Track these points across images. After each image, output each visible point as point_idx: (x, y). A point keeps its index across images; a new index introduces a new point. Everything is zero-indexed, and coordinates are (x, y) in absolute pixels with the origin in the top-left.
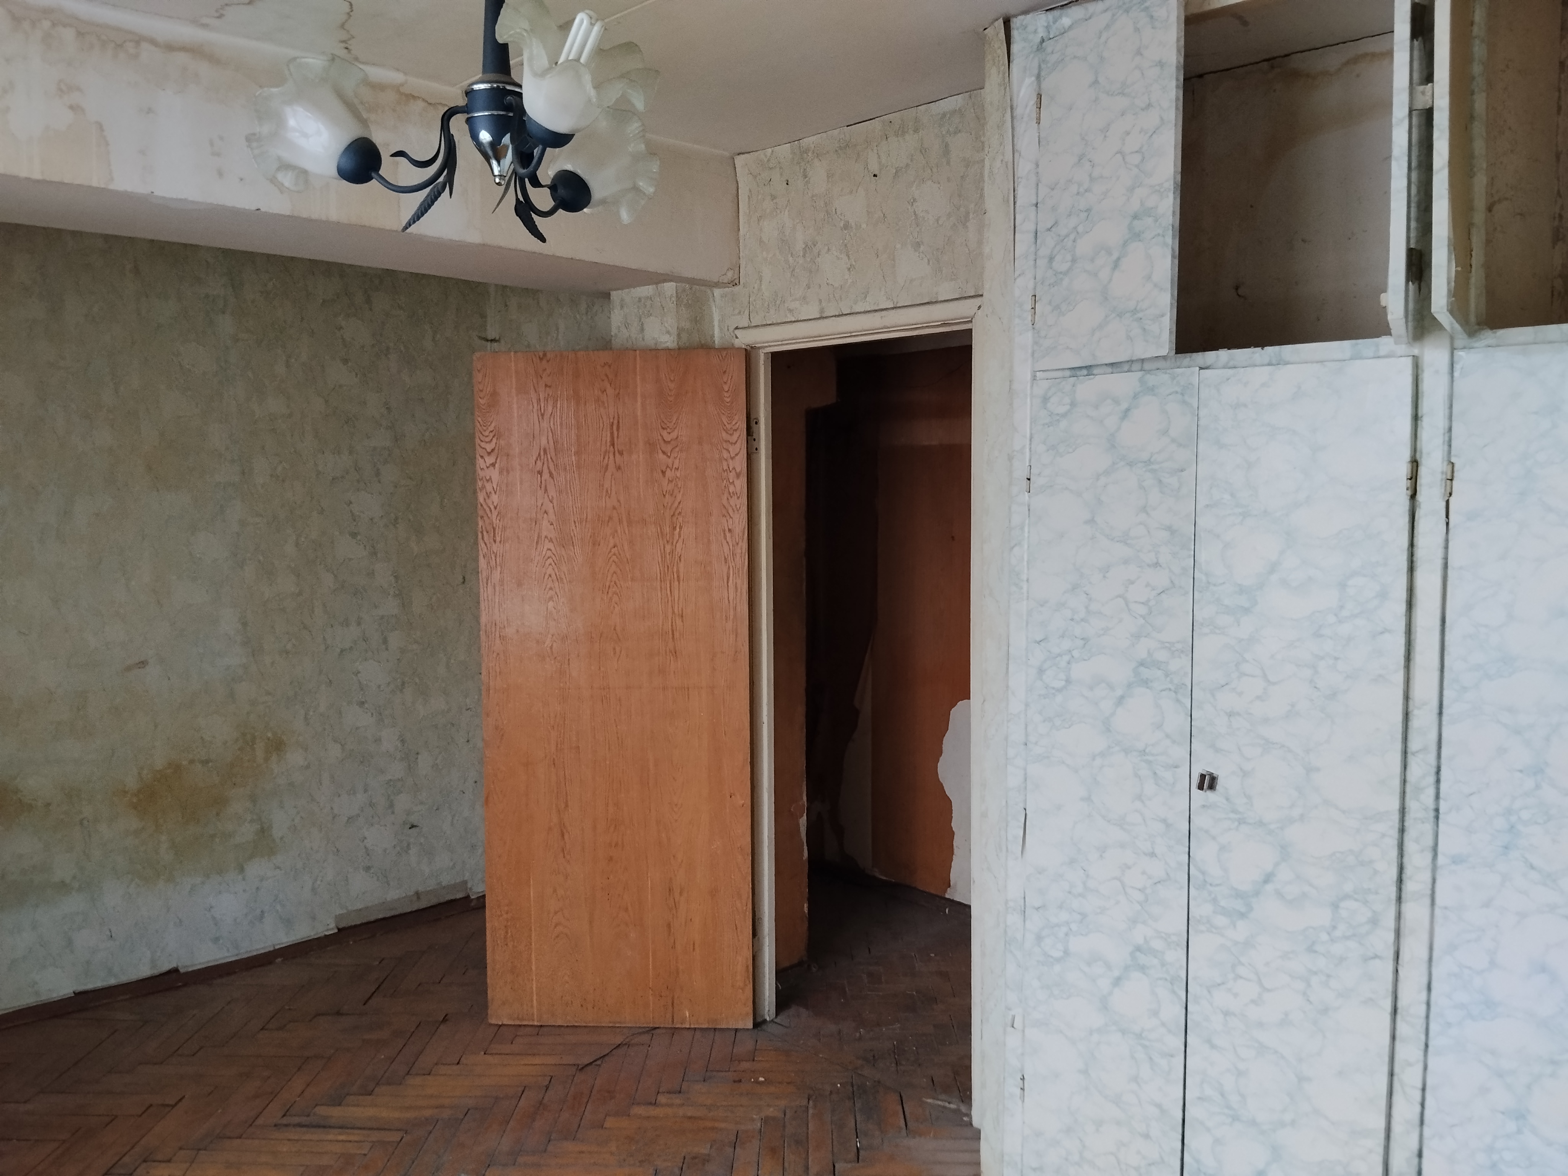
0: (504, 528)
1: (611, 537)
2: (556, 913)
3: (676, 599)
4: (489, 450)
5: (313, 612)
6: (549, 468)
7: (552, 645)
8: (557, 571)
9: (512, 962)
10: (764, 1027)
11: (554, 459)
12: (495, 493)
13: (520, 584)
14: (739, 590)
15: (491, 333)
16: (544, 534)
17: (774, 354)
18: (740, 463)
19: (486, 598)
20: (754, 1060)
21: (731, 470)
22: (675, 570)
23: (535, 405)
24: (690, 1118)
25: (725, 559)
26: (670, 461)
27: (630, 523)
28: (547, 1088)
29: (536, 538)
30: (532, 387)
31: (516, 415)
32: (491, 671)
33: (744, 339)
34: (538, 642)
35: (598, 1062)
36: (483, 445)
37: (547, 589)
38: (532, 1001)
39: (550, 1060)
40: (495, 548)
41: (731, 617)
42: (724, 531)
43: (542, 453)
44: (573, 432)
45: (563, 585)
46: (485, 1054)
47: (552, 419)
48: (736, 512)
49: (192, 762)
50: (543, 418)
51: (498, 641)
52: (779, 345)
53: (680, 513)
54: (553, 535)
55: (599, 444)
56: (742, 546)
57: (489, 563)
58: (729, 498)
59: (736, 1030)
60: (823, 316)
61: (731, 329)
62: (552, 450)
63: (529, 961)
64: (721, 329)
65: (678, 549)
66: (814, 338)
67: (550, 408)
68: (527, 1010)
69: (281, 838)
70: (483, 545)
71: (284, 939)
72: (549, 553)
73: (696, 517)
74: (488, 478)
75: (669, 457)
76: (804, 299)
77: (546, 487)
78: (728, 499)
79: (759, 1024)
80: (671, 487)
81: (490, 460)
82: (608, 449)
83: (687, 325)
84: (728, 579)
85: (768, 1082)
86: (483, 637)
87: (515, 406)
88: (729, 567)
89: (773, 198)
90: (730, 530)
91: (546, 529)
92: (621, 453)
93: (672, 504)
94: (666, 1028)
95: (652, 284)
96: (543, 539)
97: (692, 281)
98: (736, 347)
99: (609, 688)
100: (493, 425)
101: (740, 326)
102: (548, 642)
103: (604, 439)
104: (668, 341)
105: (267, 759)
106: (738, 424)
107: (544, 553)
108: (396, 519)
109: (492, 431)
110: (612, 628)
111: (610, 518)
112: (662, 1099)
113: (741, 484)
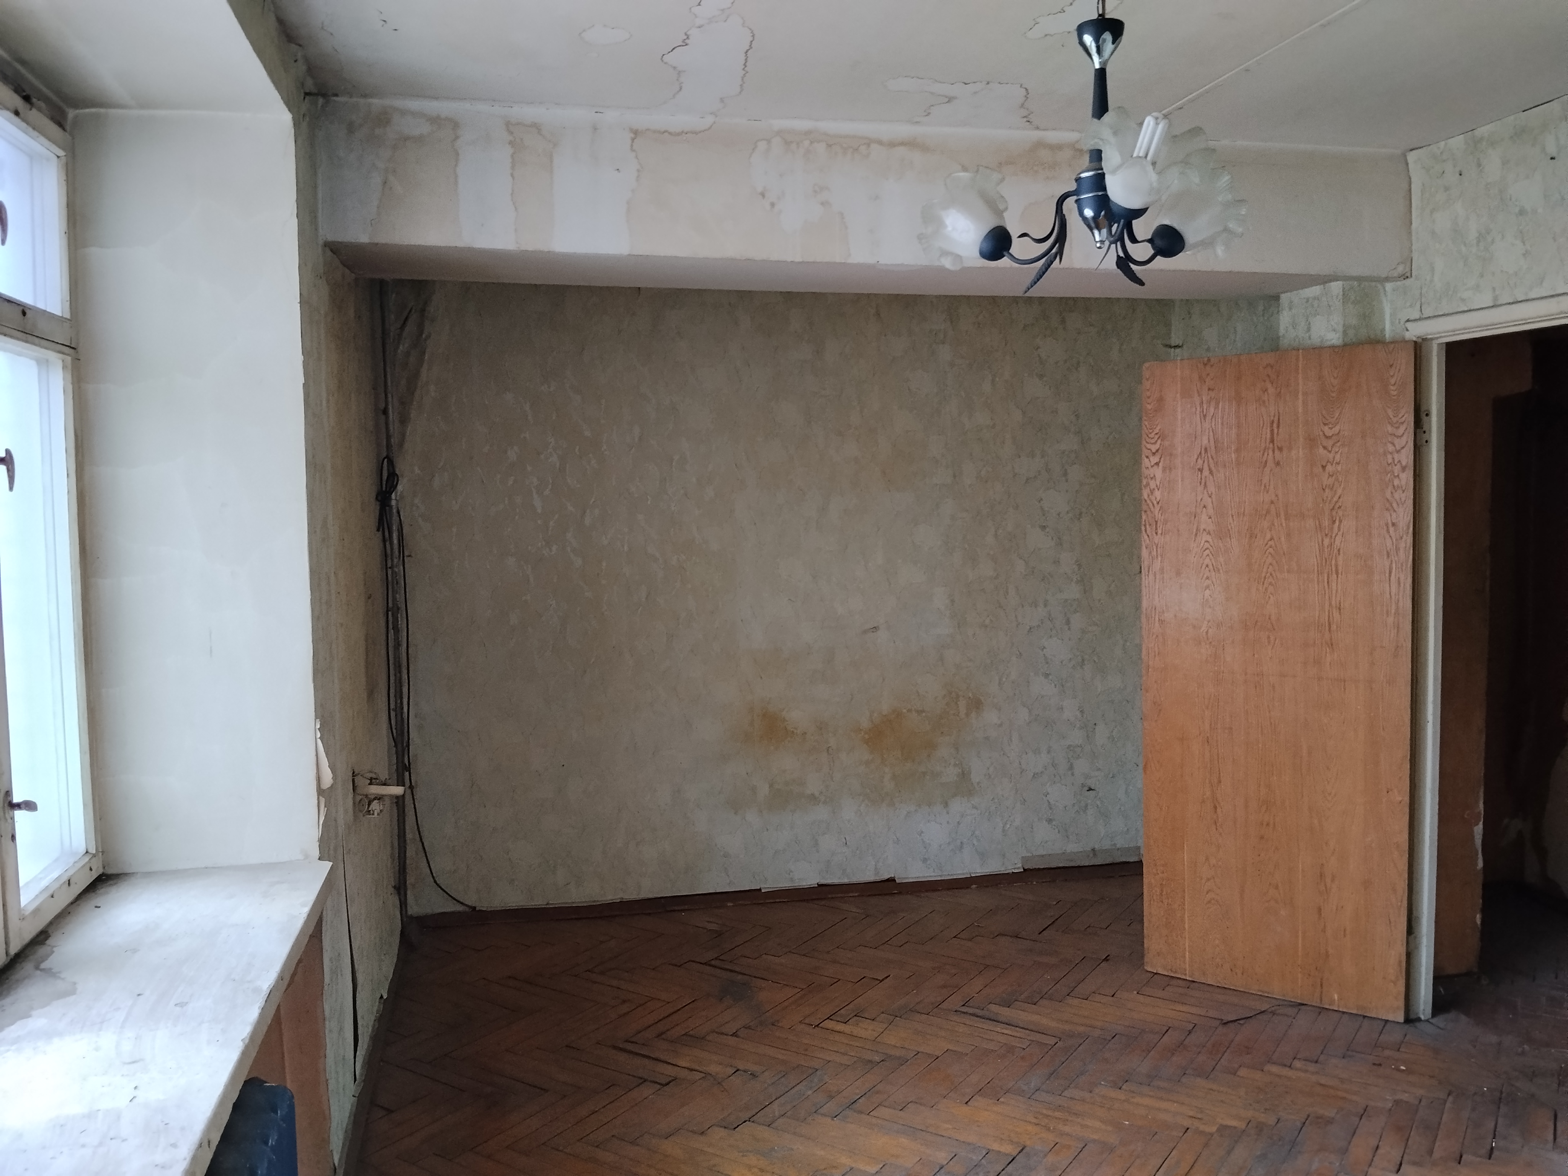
0: (1166, 522)
1: (1268, 531)
2: (1208, 880)
3: (1334, 592)
4: (1154, 451)
5: (1007, 593)
6: (1209, 466)
7: (1208, 631)
8: (1213, 562)
9: (1167, 918)
10: (1418, 1024)
11: (1214, 457)
12: (1158, 490)
13: (1178, 573)
14: (1402, 585)
15: (1175, 341)
16: (1202, 527)
17: (1448, 345)
18: (1407, 457)
19: (1147, 585)
20: (1398, 1050)
21: (1396, 463)
22: (1333, 562)
23: (1198, 408)
24: (1321, 1085)
25: (1388, 552)
26: (1331, 456)
27: (1287, 518)
28: (1190, 1032)
29: (1195, 531)
30: (1196, 391)
31: (1179, 418)
32: (1150, 651)
33: (1415, 331)
34: (1194, 627)
35: (1241, 1022)
36: (1149, 446)
37: (1204, 578)
38: (1185, 957)
39: (1194, 1010)
40: (1156, 539)
41: (1393, 611)
42: (1387, 525)
43: (1203, 452)
44: (1234, 431)
45: (1219, 575)
46: (1138, 993)
47: (1213, 419)
48: (1401, 506)
49: (909, 711)
50: (1205, 419)
51: (1157, 624)
52: (1451, 335)
53: (1340, 507)
54: (1211, 527)
55: (1258, 441)
56: (1406, 540)
57: (1150, 553)
58: (1394, 491)
59: (1387, 1021)
60: (1497, 304)
61: (1402, 323)
62: (1213, 448)
63: (1183, 921)
64: (1392, 323)
65: (1338, 542)
66: (1487, 327)
67: (1212, 410)
68: (1180, 965)
69: (978, 783)
70: (1146, 537)
71: (979, 869)
72: (1207, 545)
73: (1356, 510)
74: (1152, 476)
75: (1330, 452)
76: (1477, 288)
77: (1205, 483)
78: (1392, 493)
79: (1410, 1020)
80: (1331, 481)
81: (1154, 460)
82: (1268, 445)
83: (1354, 321)
84: (1390, 573)
85: (1409, 1072)
86: (1144, 620)
87: (1179, 410)
88: (1392, 561)
89: (1447, 189)
90: (1393, 524)
91: (1205, 522)
92: (1280, 449)
93: (1332, 498)
94: (1314, 1006)
95: (1320, 284)
96: (1201, 531)
97: (1359, 279)
98: (1407, 339)
99: (1262, 675)
100: (1158, 428)
101: (1412, 318)
102: (1204, 628)
103: (1264, 436)
104: (1334, 338)
105: (967, 715)
106: (1404, 418)
107: (1202, 545)
108: (1081, 514)
109: (1156, 434)
110: (1267, 618)
111: (1268, 512)
112: (1297, 1064)
113: (1407, 478)
